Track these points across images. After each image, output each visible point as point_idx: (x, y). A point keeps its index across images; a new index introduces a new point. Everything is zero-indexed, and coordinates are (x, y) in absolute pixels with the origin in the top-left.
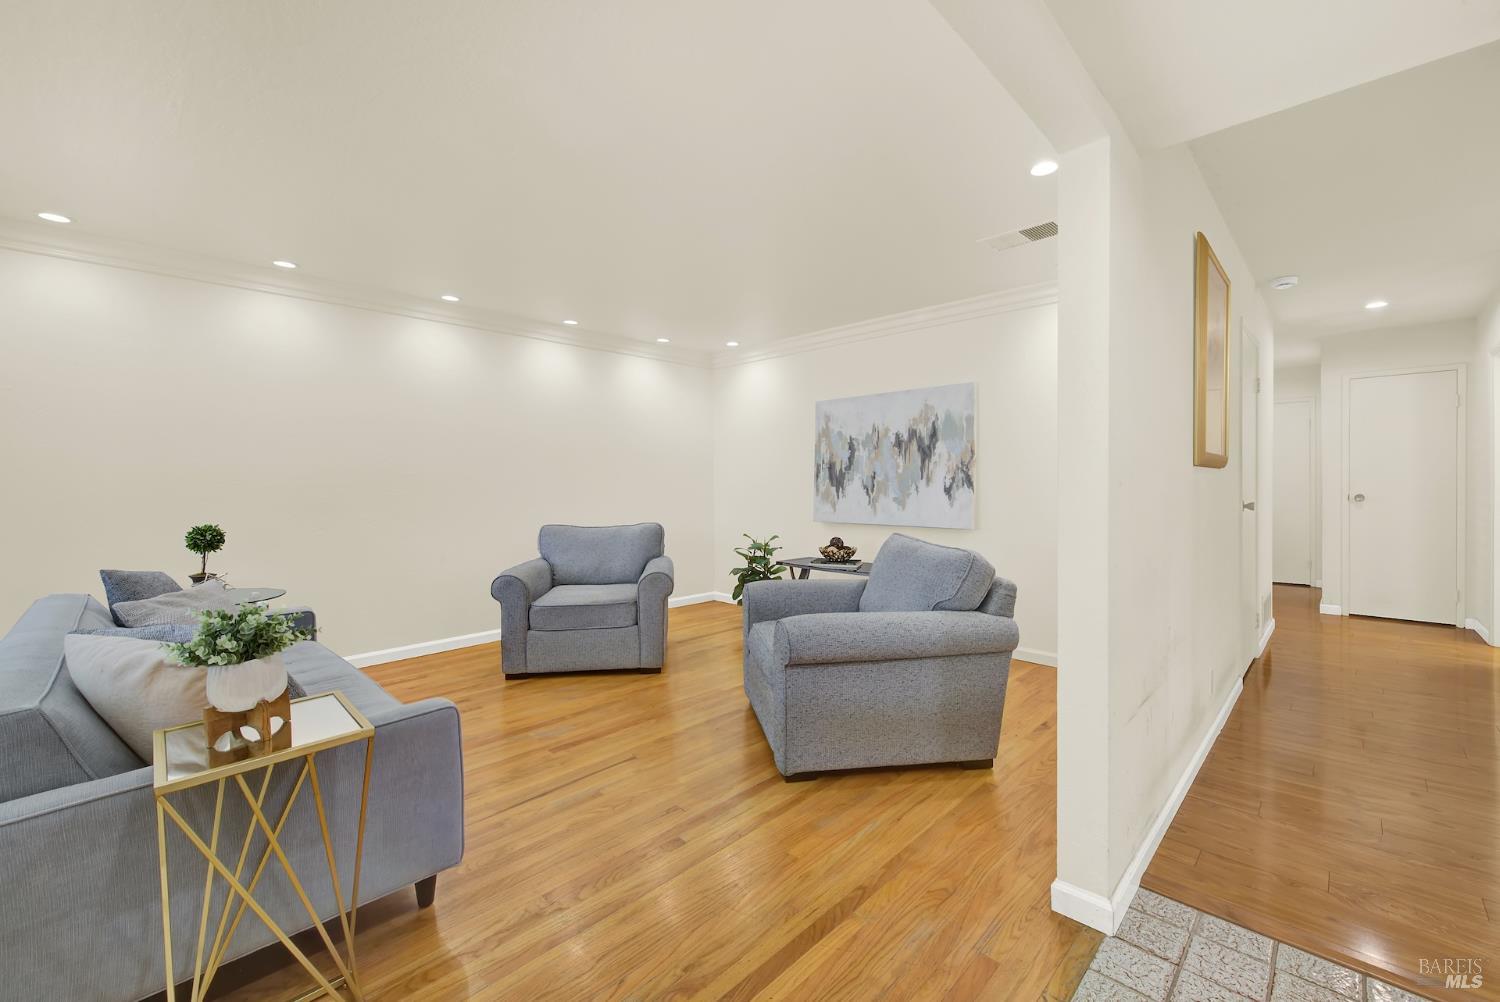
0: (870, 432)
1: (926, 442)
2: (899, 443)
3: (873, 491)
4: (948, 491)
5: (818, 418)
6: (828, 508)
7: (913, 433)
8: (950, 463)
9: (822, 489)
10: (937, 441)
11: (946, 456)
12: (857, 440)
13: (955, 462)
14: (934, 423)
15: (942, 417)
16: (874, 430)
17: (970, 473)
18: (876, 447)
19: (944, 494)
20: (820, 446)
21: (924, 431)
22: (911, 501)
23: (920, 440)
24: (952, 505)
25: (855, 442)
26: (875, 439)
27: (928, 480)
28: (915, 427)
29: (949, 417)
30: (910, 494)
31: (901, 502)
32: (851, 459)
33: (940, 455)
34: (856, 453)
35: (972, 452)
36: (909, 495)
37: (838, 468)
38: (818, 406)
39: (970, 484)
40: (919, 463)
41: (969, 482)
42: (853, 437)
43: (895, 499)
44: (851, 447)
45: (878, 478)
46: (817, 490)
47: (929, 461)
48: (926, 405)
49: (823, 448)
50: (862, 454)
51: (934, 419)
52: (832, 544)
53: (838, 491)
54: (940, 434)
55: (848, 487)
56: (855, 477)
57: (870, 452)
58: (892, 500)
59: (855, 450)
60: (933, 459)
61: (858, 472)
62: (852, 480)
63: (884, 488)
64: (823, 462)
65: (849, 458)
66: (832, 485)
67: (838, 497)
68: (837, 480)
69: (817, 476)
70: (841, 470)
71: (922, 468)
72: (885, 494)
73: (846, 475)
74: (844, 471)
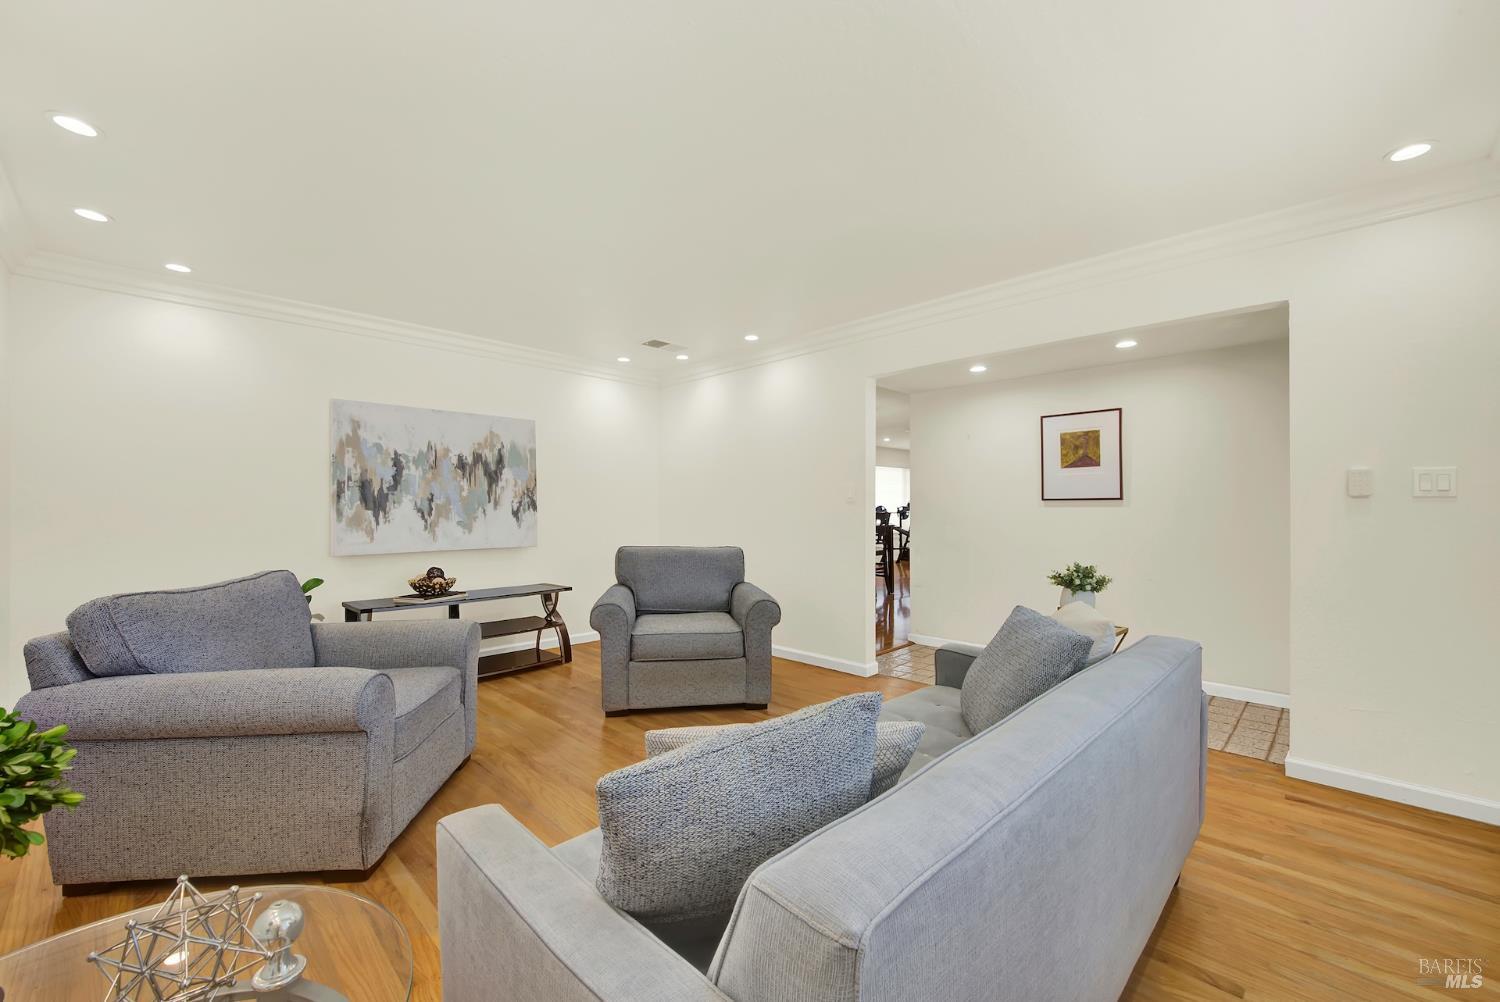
0: (425, 449)
1: (493, 467)
2: (462, 464)
3: (430, 514)
4: (516, 514)
5: (336, 422)
6: (359, 537)
7: (477, 458)
8: (517, 489)
9: (348, 512)
10: (504, 467)
11: (512, 482)
12: (406, 457)
13: (521, 488)
14: (500, 450)
15: (507, 447)
16: (430, 447)
17: (534, 498)
18: (435, 466)
19: (512, 516)
20: (342, 457)
21: (490, 456)
22: (479, 525)
23: (486, 465)
24: (519, 526)
25: (402, 459)
26: (432, 460)
27: (496, 504)
28: (480, 452)
30: (477, 517)
31: (467, 526)
32: (397, 478)
33: (507, 481)
34: (405, 472)
35: (535, 479)
36: (475, 518)
37: (376, 488)
38: (336, 406)
39: (535, 508)
40: (486, 487)
41: (533, 505)
42: (399, 452)
43: (459, 523)
44: (397, 463)
45: (437, 501)
46: (339, 513)
47: (497, 486)
48: (491, 432)
49: (349, 460)
50: (412, 473)
51: (499, 446)
52: (428, 576)
53: (376, 517)
54: (506, 461)
55: (392, 511)
56: (404, 499)
57: (425, 473)
58: (454, 523)
59: (403, 468)
60: (501, 484)
61: (408, 493)
62: (400, 503)
63: (445, 512)
64: (349, 479)
65: (393, 477)
66: (367, 508)
67: (378, 523)
68: (374, 502)
69: (339, 495)
70: (381, 489)
71: (489, 493)
72: (447, 518)
73: (390, 496)
74: (385, 491)
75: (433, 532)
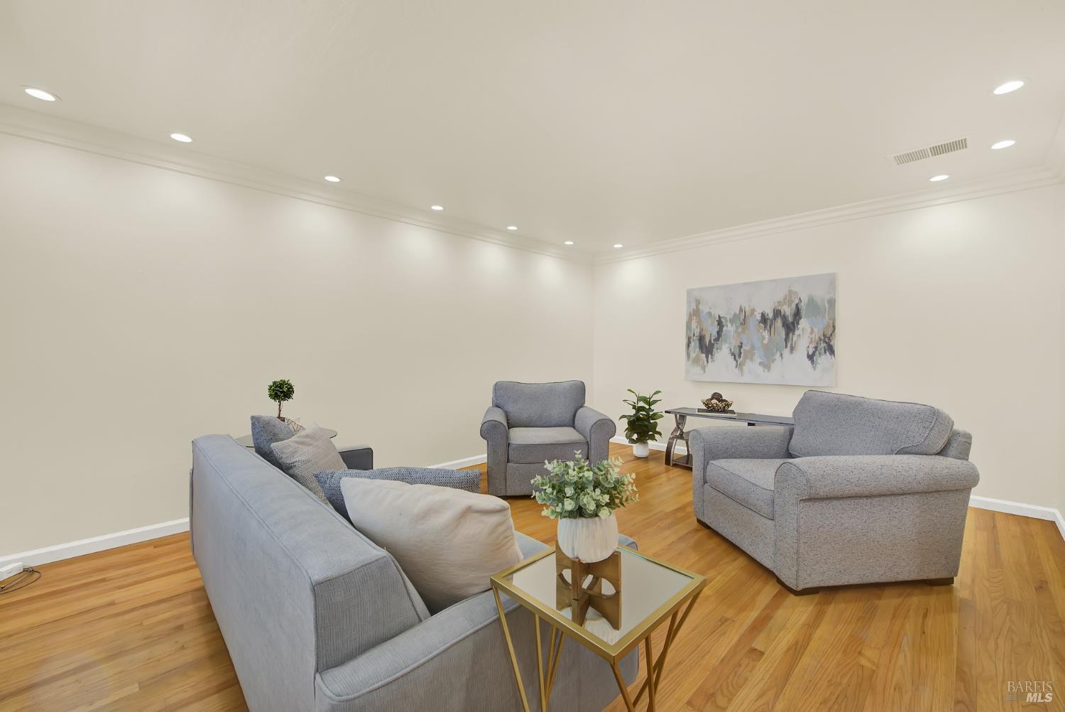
0: (738, 312)
1: (790, 319)
2: (764, 319)
3: (740, 357)
4: (811, 357)
5: (689, 302)
6: (698, 370)
7: (777, 313)
8: (813, 335)
9: (693, 355)
10: (801, 318)
11: (809, 330)
12: (725, 318)
13: (818, 334)
14: (797, 305)
15: (805, 299)
16: (741, 310)
17: (832, 343)
18: (744, 323)
19: (807, 360)
20: (691, 323)
21: (788, 311)
22: (777, 365)
23: (784, 318)
24: (814, 368)
25: (723, 320)
26: (742, 319)
27: (792, 349)
28: (779, 308)
29: (811, 301)
30: (775, 360)
31: (766, 366)
32: (719, 333)
33: (803, 329)
34: (725, 328)
35: (834, 327)
36: (773, 361)
37: (707, 340)
38: (689, 292)
39: (832, 353)
40: (783, 336)
41: (831, 350)
42: (721, 316)
43: (760, 364)
44: (720, 323)
45: (744, 347)
46: (689, 356)
47: (793, 334)
48: (790, 291)
49: (694, 324)
50: (729, 329)
51: (797, 301)
52: (712, 398)
53: (707, 357)
54: (803, 313)
55: (716, 354)
56: (723, 347)
57: (737, 328)
58: (757, 364)
59: (723, 326)
60: (797, 332)
61: (726, 342)
62: (721, 349)
63: (750, 355)
64: (694, 335)
65: (718, 332)
66: (702, 353)
67: (708, 362)
68: (706, 349)
69: (688, 345)
70: (710, 341)
71: (786, 340)
72: (752, 359)
73: (715, 345)
74: (713, 342)
75: (742, 370)
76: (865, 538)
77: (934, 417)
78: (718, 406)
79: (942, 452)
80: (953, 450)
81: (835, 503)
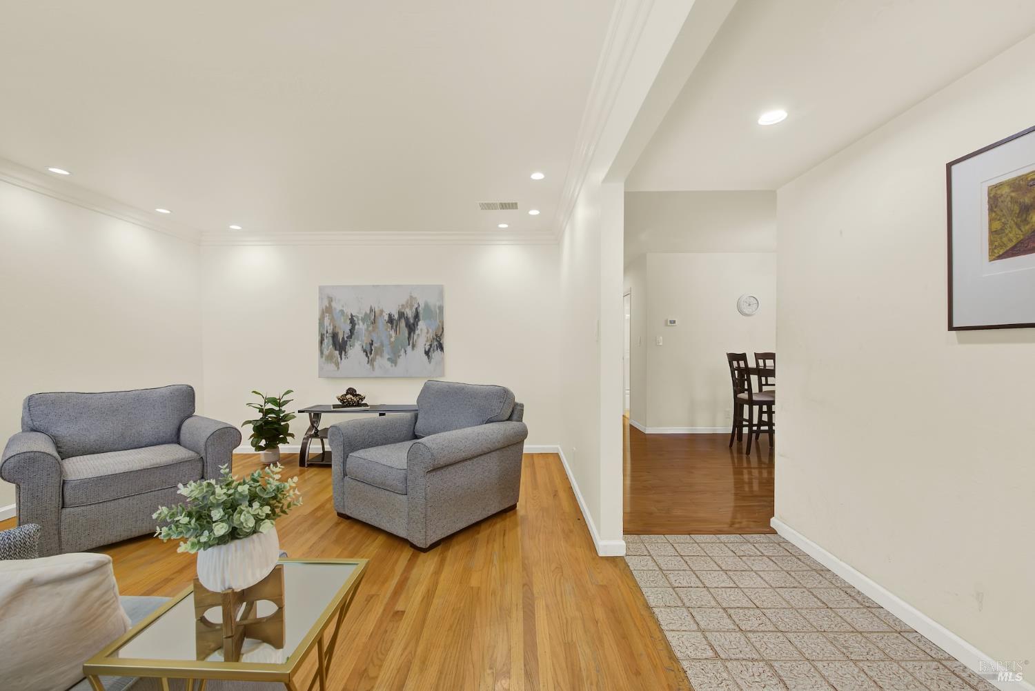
0: (368, 312)
1: (412, 321)
2: (391, 320)
3: (371, 354)
4: (427, 353)
5: (321, 299)
6: (332, 367)
7: (401, 315)
8: (428, 335)
9: (326, 352)
10: (419, 320)
11: (426, 331)
12: (357, 317)
13: (431, 335)
14: (416, 309)
15: (422, 306)
16: (371, 310)
17: (441, 342)
18: (374, 322)
19: (424, 355)
20: (324, 318)
21: (410, 313)
22: (402, 360)
23: (407, 319)
24: (430, 362)
25: (355, 319)
26: (372, 318)
27: (414, 346)
28: (403, 310)
29: (427, 305)
30: (401, 355)
31: (393, 361)
32: (352, 331)
33: (421, 330)
34: (357, 327)
35: (443, 328)
36: (399, 356)
37: (340, 337)
38: (321, 289)
39: (442, 349)
40: (407, 335)
41: (441, 347)
42: (354, 314)
43: (389, 359)
44: (352, 322)
45: (375, 345)
46: (322, 352)
47: (414, 333)
48: (411, 297)
49: (327, 321)
50: (361, 327)
51: (416, 306)
52: (347, 393)
53: (341, 354)
54: (421, 316)
55: (349, 351)
56: (356, 344)
57: (368, 326)
58: (386, 360)
59: (355, 324)
60: (417, 332)
61: (358, 340)
62: (353, 346)
63: (380, 352)
64: (327, 332)
65: (350, 330)
66: (336, 350)
67: (341, 359)
68: (340, 347)
69: (321, 342)
70: (343, 338)
71: (409, 338)
72: (381, 356)
73: (348, 342)
74: (346, 339)
75: (372, 365)
76: (469, 490)
77: (505, 394)
78: (351, 401)
79: (510, 419)
80: (515, 417)
81: (450, 468)
